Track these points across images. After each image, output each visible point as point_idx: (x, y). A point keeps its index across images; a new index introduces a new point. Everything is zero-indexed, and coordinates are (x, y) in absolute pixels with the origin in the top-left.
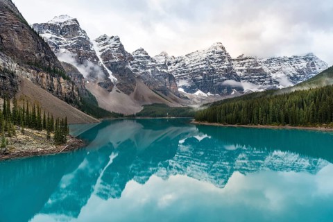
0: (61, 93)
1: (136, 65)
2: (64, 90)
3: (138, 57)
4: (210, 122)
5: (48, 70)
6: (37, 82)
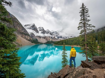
0: (27, 39)
3: (47, 31)
5: (25, 34)
6: (22, 37)
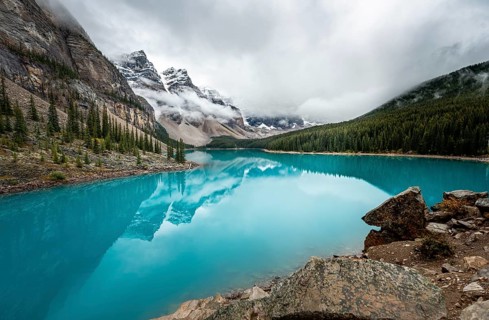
0: (138, 123)
2: (141, 121)
4: (286, 150)
5: (125, 101)
6: (115, 113)
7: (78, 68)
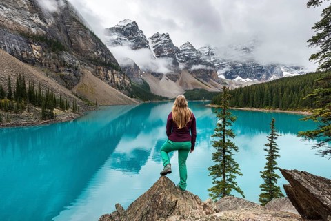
0: (114, 81)
1: (182, 57)
2: (117, 80)
3: (185, 50)
5: (104, 64)
6: (96, 74)
7: (72, 42)
